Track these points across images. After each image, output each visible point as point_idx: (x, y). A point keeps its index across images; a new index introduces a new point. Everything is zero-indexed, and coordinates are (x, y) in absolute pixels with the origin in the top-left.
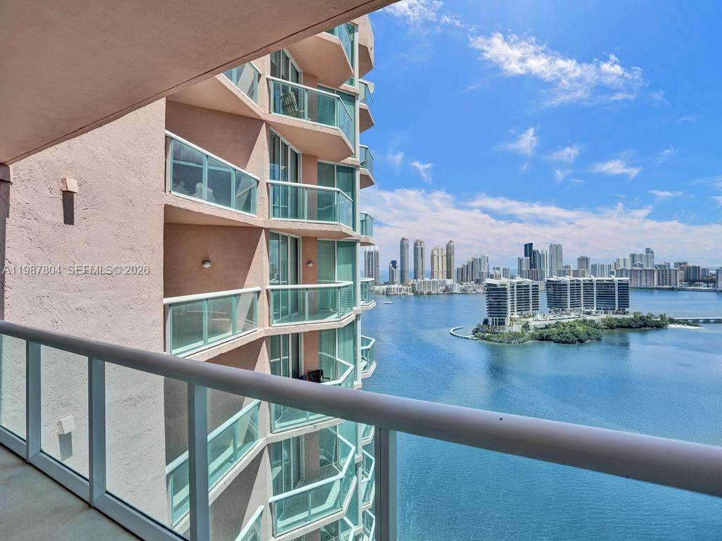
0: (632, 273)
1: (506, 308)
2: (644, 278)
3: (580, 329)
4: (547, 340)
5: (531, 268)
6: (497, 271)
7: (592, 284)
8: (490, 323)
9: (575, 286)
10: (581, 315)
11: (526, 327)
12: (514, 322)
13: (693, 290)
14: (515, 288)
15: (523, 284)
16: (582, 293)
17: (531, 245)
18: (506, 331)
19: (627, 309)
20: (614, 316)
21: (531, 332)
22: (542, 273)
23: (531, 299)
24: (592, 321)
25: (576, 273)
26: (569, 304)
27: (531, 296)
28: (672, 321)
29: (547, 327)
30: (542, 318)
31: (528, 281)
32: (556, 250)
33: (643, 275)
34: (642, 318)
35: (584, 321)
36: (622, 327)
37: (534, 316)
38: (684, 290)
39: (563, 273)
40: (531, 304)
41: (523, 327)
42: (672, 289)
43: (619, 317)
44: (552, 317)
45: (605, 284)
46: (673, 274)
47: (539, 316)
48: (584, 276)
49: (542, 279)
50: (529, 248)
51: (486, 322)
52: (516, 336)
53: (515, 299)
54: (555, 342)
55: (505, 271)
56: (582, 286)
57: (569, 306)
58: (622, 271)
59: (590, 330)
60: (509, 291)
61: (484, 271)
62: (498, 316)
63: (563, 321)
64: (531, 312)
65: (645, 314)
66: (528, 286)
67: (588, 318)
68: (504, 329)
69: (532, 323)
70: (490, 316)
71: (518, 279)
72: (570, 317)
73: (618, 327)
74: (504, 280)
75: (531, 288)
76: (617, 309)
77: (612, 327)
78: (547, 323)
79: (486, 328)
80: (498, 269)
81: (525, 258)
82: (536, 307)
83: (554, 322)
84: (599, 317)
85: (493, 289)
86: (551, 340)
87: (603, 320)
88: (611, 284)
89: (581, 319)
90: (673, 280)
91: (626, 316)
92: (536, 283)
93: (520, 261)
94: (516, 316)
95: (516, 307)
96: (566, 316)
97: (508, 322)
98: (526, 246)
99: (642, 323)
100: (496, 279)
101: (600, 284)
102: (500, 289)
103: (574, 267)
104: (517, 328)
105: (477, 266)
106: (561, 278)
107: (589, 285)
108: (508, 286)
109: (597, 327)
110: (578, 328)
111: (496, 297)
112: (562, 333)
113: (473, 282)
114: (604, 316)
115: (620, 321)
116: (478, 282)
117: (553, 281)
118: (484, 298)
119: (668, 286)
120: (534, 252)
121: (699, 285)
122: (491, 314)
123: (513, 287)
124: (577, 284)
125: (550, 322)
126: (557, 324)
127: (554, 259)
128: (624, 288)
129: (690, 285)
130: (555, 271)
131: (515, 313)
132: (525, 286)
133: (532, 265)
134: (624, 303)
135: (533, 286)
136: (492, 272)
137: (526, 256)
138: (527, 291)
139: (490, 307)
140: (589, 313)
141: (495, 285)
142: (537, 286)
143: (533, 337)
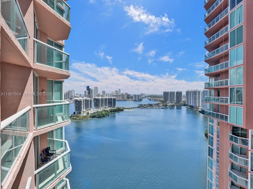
0: (116, 96)
1: (81, 108)
2: (118, 97)
3: (104, 113)
4: (94, 117)
5: (89, 94)
6: (78, 95)
7: (107, 99)
8: (76, 113)
9: (102, 100)
10: (104, 109)
11: (88, 113)
12: (84, 112)
13: (129, 100)
14: (84, 101)
15: (87, 99)
16: (104, 102)
17: (89, 86)
18: (82, 116)
19: (115, 106)
20: (112, 108)
21: (89, 115)
22: (92, 96)
23: (89, 104)
24: (107, 110)
25: (102, 96)
26: (100, 105)
27: (89, 103)
28: (125, 109)
29: (94, 113)
30: (93, 110)
31: (89, 99)
32: (96, 88)
33: (118, 96)
34: (119, 108)
35: (105, 110)
36: (114, 111)
37: (90, 110)
38: (127, 100)
39: (98, 96)
40: (89, 106)
41: (87, 114)
42: (124, 100)
43: (113, 108)
44: (96, 110)
45: (110, 99)
46: (125, 96)
47: (92, 110)
48: (104, 97)
49: (92, 98)
50: (88, 88)
51: (74, 113)
52: (85, 117)
53: (84, 105)
54: (97, 117)
55: (80, 95)
56: (104, 100)
57: (100, 106)
58: (113, 95)
59: (106, 113)
60: (82, 102)
61: (73, 95)
62: (79, 111)
63: (99, 111)
64: (89, 109)
65: (119, 107)
66: (88, 100)
67: (106, 109)
68: (81, 115)
69: (90, 112)
70: (76, 111)
71: (85, 98)
72: (101, 109)
73: (113, 111)
74: (81, 98)
75: (89, 101)
76: (113, 106)
77: (112, 112)
78: (94, 112)
79: (74, 115)
80: (78, 94)
81: (87, 91)
82: (91, 107)
83: (96, 111)
84: (108, 109)
85: (77, 102)
86: (96, 117)
87: (109, 110)
88: (111, 99)
89: (104, 110)
90: (125, 98)
91: (115, 108)
92: (91, 99)
93: (85, 92)
94: (85, 110)
95: (84, 107)
96: (100, 109)
97: (82, 113)
98: (87, 87)
99: (118, 110)
100: (77, 98)
101: (109, 99)
102: (79, 101)
103: (101, 94)
104: (85, 114)
105: (70, 93)
106: (98, 97)
107: (106, 99)
108: (82, 100)
109: (108, 112)
110: (103, 112)
111: (78, 104)
112: (99, 115)
113: (69, 99)
114: (110, 108)
115: (113, 110)
116: (71, 99)
117: (96, 98)
118: (74, 105)
119: (123, 99)
120: (90, 89)
121: (129, 99)
122: (76, 110)
123: (84, 100)
124: (103, 99)
125: (95, 111)
126: (97, 112)
127: (96, 91)
128: (115, 100)
129: (128, 99)
130: (96, 95)
131: (84, 109)
132: (87, 100)
133: (89, 93)
134: (115, 104)
135: (90, 100)
136: (76, 95)
137: (87, 90)
138: (88, 102)
139: (76, 108)
140: (106, 108)
141: (78, 100)
142: (91, 100)
143: (90, 117)
